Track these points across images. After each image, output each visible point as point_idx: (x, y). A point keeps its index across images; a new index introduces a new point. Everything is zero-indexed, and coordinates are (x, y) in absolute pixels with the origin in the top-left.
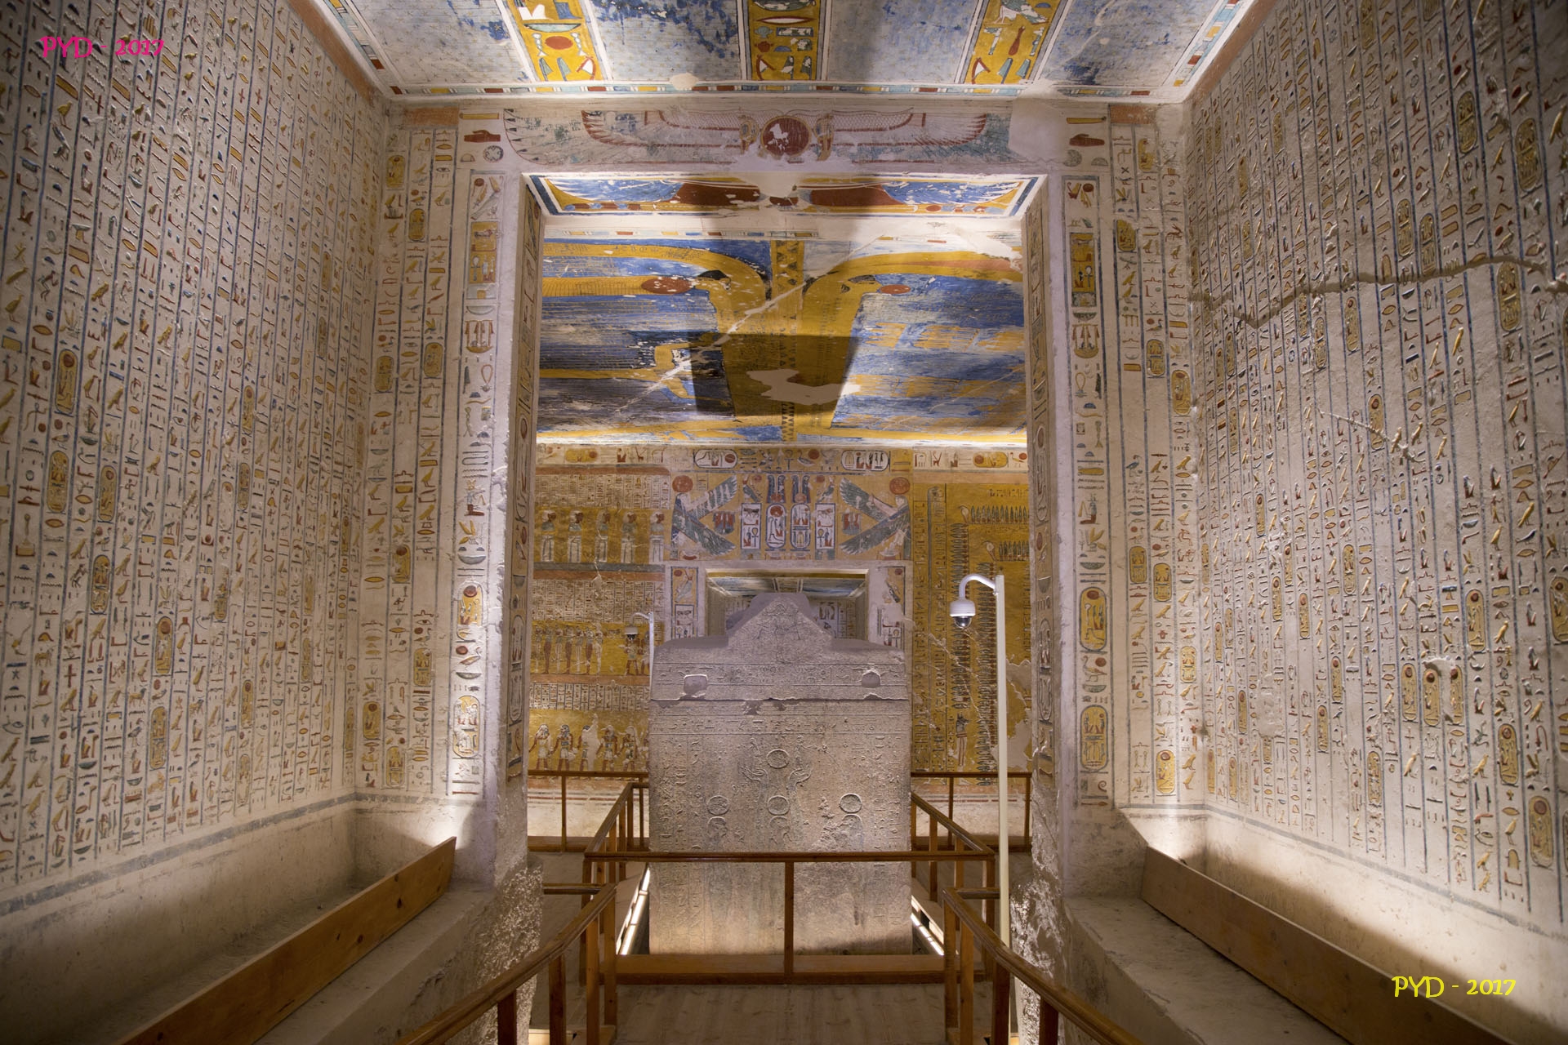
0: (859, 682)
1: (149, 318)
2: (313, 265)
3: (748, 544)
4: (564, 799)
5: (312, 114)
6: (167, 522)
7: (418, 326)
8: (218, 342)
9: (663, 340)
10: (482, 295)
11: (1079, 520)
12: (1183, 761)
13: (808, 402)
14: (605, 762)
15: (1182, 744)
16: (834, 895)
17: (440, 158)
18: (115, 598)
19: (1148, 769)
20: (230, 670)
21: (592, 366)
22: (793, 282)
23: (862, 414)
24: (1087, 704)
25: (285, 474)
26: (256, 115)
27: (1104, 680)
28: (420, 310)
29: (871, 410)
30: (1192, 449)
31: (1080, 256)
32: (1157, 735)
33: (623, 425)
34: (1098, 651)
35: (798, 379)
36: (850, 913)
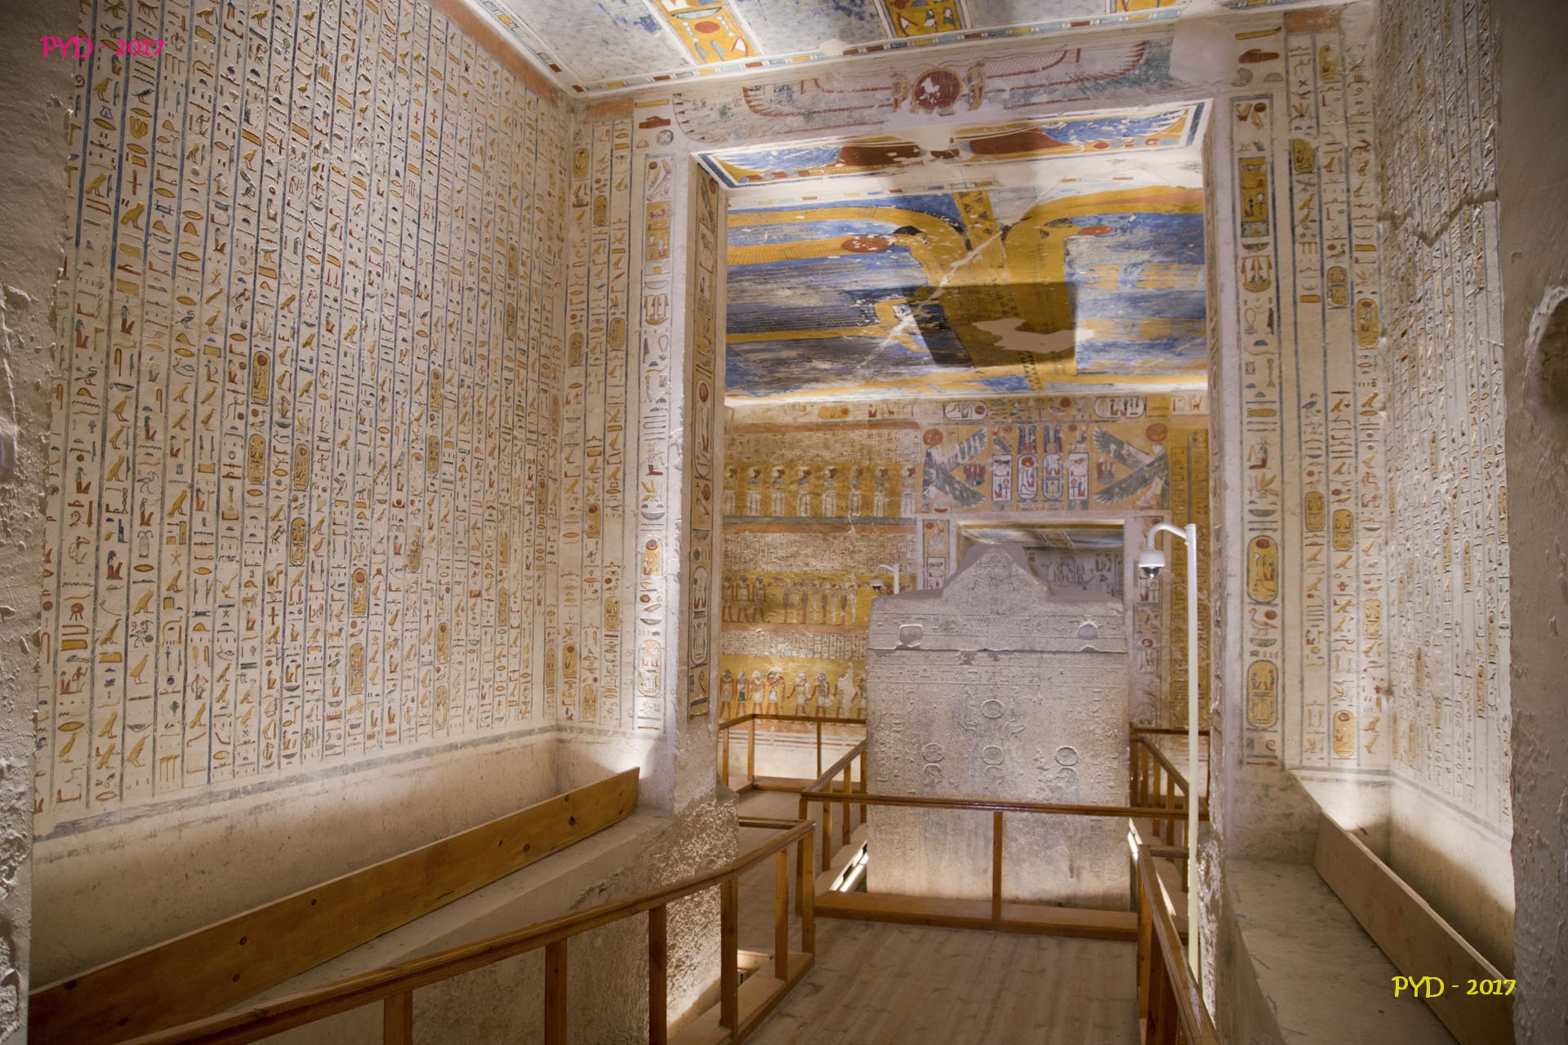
0: (1075, 634)
1: (334, 320)
2: (497, 257)
3: (999, 495)
4: (819, 743)
5: (490, 123)
6: (358, 488)
7: (603, 303)
8: (401, 334)
9: (880, 297)
10: (657, 270)
11: (1247, 464)
12: (1365, 723)
13: (1045, 351)
14: (860, 710)
15: (1364, 704)
16: (1049, 847)
17: (619, 147)
18: (312, 553)
19: (1324, 729)
20: (425, 613)
21: (820, 326)
22: (988, 232)
23: (1105, 360)
24: (1255, 659)
25: (476, 444)
26: (432, 132)
27: (1274, 634)
28: (605, 289)
29: (1113, 355)
30: (1380, 384)
31: (1250, 183)
32: (1334, 694)
33: (869, 381)
34: (1268, 603)
35: (1026, 328)
36: (1065, 867)
